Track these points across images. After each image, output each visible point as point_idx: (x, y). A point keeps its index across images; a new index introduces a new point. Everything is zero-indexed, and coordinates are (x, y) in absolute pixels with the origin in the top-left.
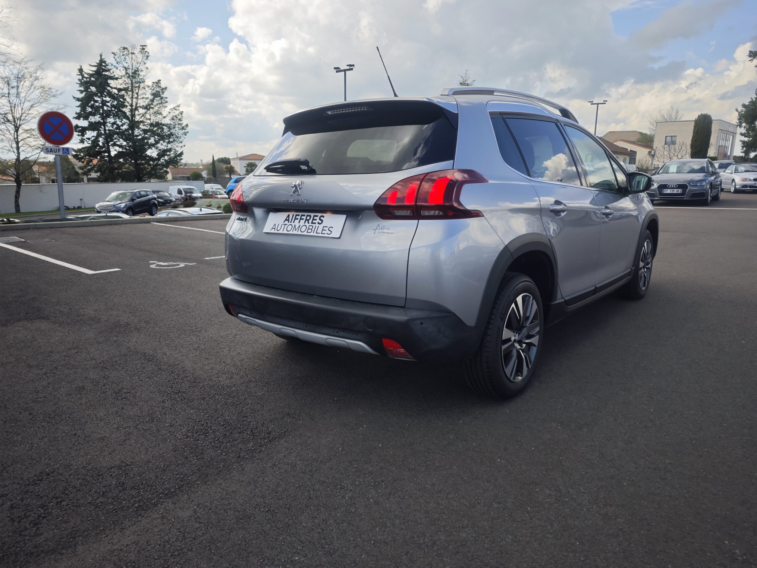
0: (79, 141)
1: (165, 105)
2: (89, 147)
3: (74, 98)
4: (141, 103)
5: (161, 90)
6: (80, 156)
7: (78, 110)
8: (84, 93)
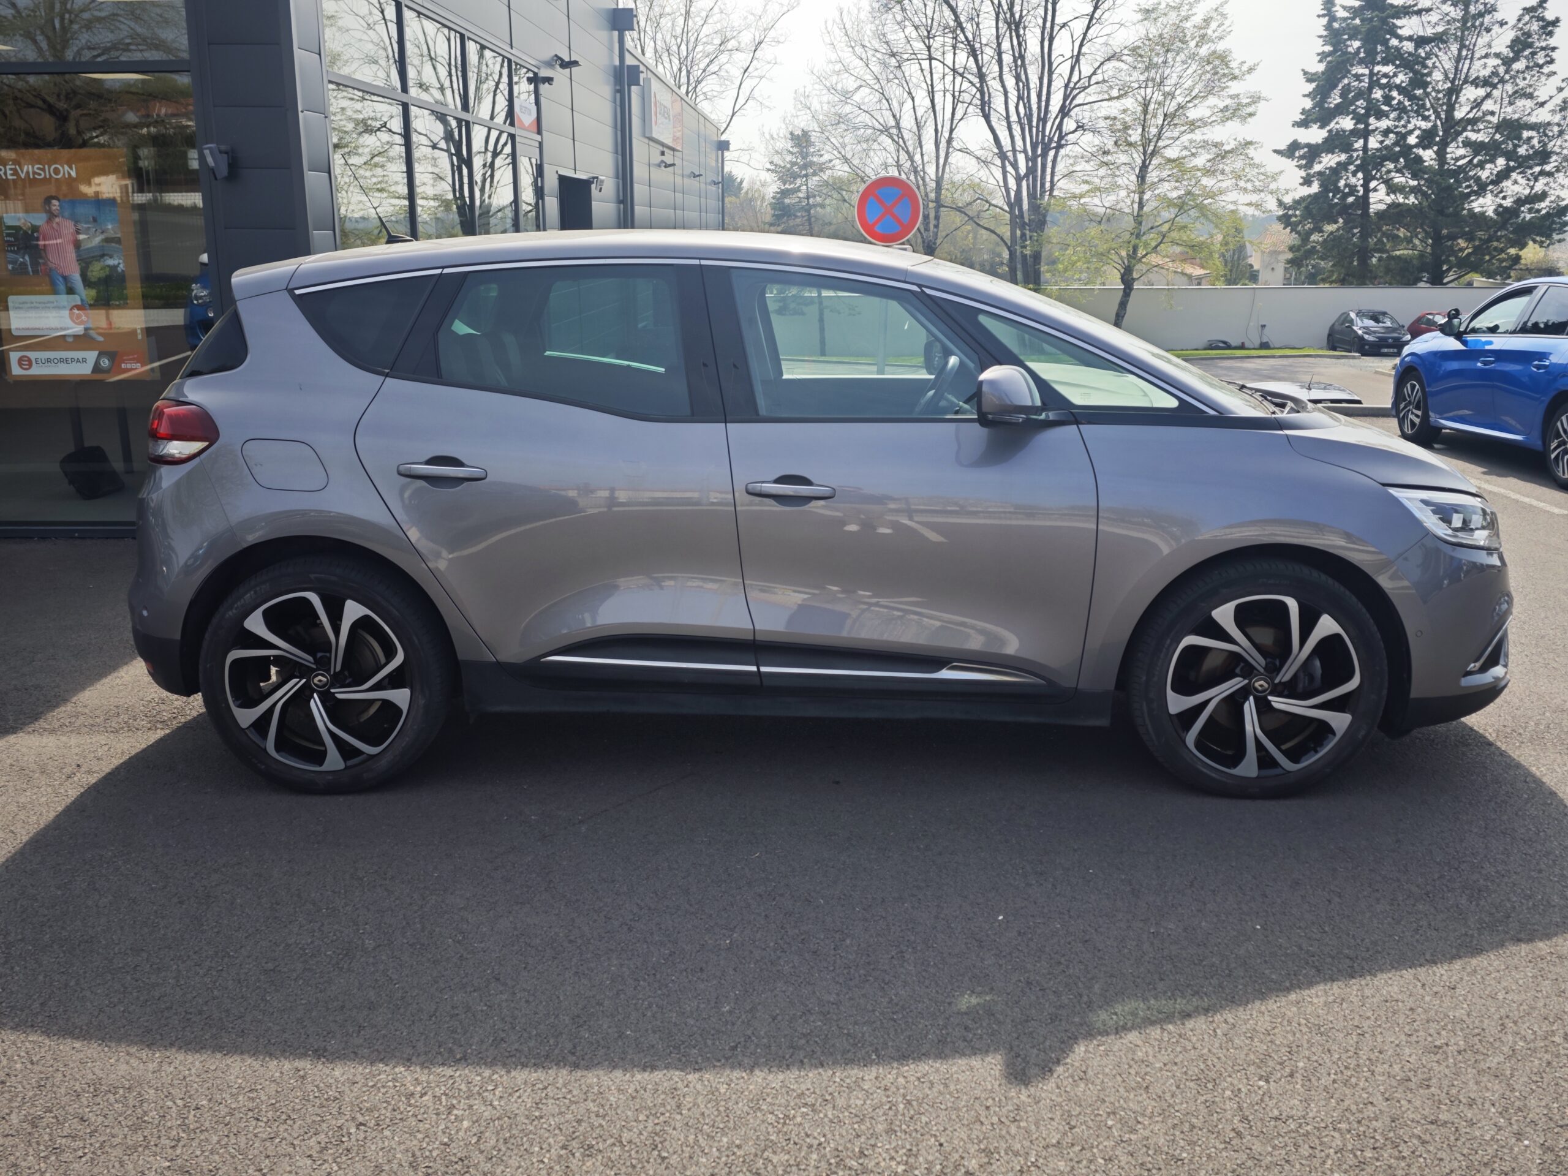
0: (1301, 181)
1: (1546, 70)
2: (1315, 197)
3: (1305, 73)
4: (1481, 69)
5: (1543, 27)
6: (1294, 219)
7: (1308, 104)
8: (1329, 59)
